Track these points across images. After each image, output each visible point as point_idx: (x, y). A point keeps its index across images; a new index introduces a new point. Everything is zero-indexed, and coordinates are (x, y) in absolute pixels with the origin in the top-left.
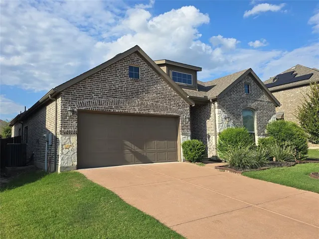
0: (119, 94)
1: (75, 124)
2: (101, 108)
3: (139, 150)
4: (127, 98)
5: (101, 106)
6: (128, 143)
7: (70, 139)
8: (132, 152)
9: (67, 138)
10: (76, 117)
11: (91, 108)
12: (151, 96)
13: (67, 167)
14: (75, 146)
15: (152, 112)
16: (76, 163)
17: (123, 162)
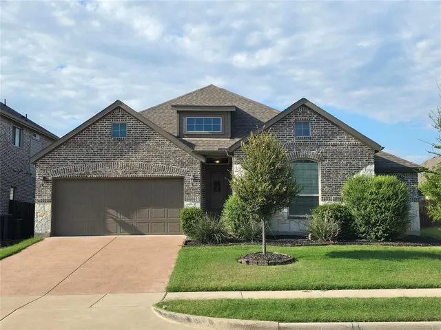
0: (97, 158)
1: (49, 192)
2: (76, 174)
3: (126, 220)
4: (108, 161)
5: (77, 173)
6: (111, 211)
7: (44, 207)
8: (117, 221)
9: (41, 206)
10: (50, 186)
11: (66, 175)
12: (139, 155)
13: (40, 234)
14: (49, 214)
15: (140, 175)
16: (49, 231)
17: (105, 231)
